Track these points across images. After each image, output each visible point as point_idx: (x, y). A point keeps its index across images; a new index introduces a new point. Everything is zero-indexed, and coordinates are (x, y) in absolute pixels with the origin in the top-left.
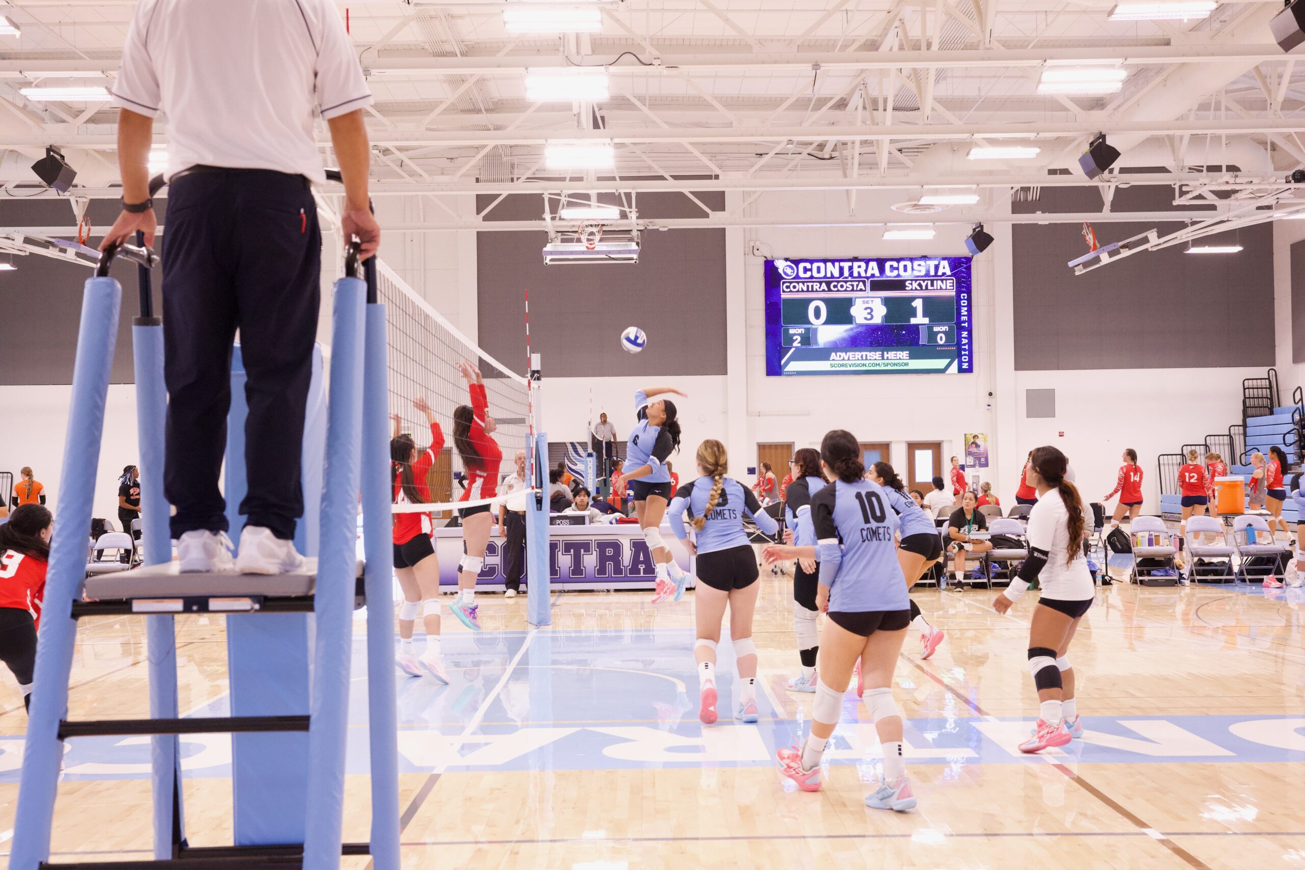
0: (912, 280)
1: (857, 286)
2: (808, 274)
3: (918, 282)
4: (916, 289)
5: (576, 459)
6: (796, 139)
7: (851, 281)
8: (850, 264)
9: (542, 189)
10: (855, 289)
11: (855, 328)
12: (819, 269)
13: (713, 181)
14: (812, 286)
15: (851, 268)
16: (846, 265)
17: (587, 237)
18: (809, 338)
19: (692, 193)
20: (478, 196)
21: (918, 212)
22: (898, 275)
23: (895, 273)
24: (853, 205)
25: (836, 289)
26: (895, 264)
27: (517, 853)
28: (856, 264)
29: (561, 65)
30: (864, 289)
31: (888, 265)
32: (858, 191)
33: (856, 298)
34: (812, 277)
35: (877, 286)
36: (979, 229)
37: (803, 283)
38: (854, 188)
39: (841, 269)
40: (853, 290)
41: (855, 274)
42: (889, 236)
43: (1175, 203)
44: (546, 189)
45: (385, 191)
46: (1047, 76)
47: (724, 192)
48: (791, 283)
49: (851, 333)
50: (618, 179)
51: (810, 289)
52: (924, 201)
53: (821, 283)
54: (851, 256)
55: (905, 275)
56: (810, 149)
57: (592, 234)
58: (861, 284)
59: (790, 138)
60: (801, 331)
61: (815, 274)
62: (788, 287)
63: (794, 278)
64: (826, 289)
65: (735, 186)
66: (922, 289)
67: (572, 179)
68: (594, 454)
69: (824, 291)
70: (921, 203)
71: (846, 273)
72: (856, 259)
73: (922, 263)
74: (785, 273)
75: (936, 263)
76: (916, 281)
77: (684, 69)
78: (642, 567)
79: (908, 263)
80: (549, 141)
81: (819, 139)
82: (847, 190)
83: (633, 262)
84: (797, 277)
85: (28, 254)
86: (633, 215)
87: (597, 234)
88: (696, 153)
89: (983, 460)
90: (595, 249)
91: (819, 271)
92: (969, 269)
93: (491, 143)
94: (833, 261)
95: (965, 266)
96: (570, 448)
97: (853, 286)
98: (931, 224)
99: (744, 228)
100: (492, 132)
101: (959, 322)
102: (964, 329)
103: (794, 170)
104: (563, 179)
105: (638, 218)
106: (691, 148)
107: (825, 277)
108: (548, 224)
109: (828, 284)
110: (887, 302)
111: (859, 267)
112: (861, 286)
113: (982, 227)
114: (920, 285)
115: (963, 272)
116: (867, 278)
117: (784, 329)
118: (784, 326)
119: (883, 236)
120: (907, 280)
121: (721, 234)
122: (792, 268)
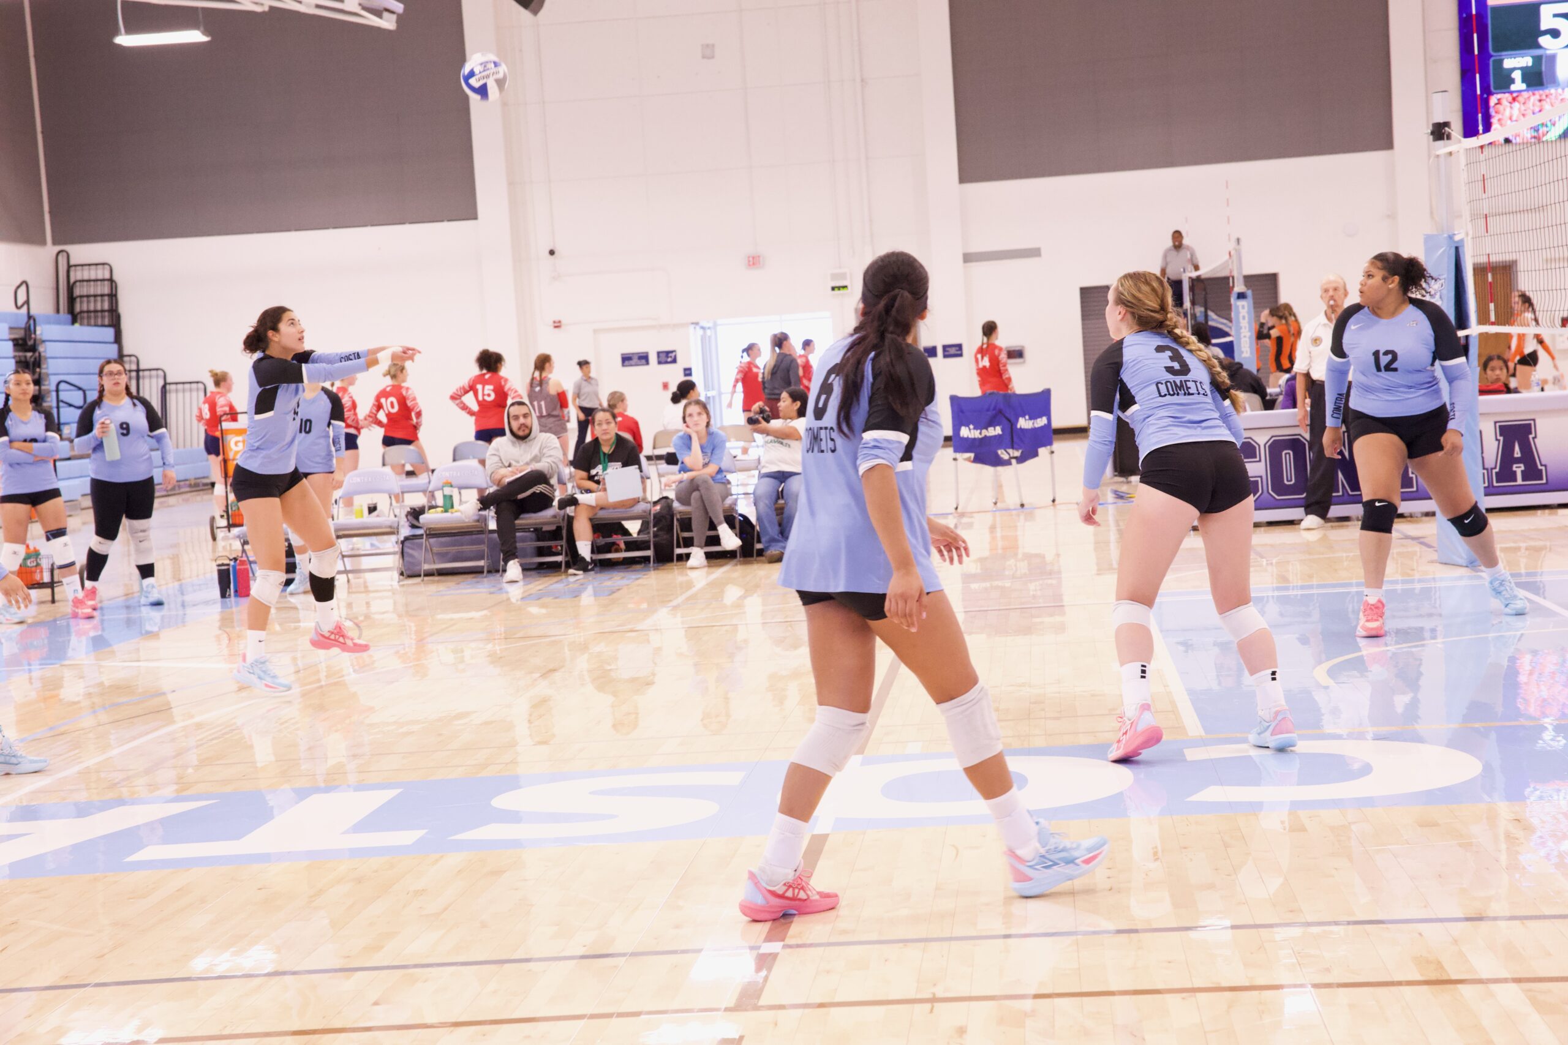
18: (1540, 72)
60: (1526, 61)
68: (1249, 293)
78: (1519, 469)
85: (266, 9)
117: (1495, 61)
118: (1495, 55)
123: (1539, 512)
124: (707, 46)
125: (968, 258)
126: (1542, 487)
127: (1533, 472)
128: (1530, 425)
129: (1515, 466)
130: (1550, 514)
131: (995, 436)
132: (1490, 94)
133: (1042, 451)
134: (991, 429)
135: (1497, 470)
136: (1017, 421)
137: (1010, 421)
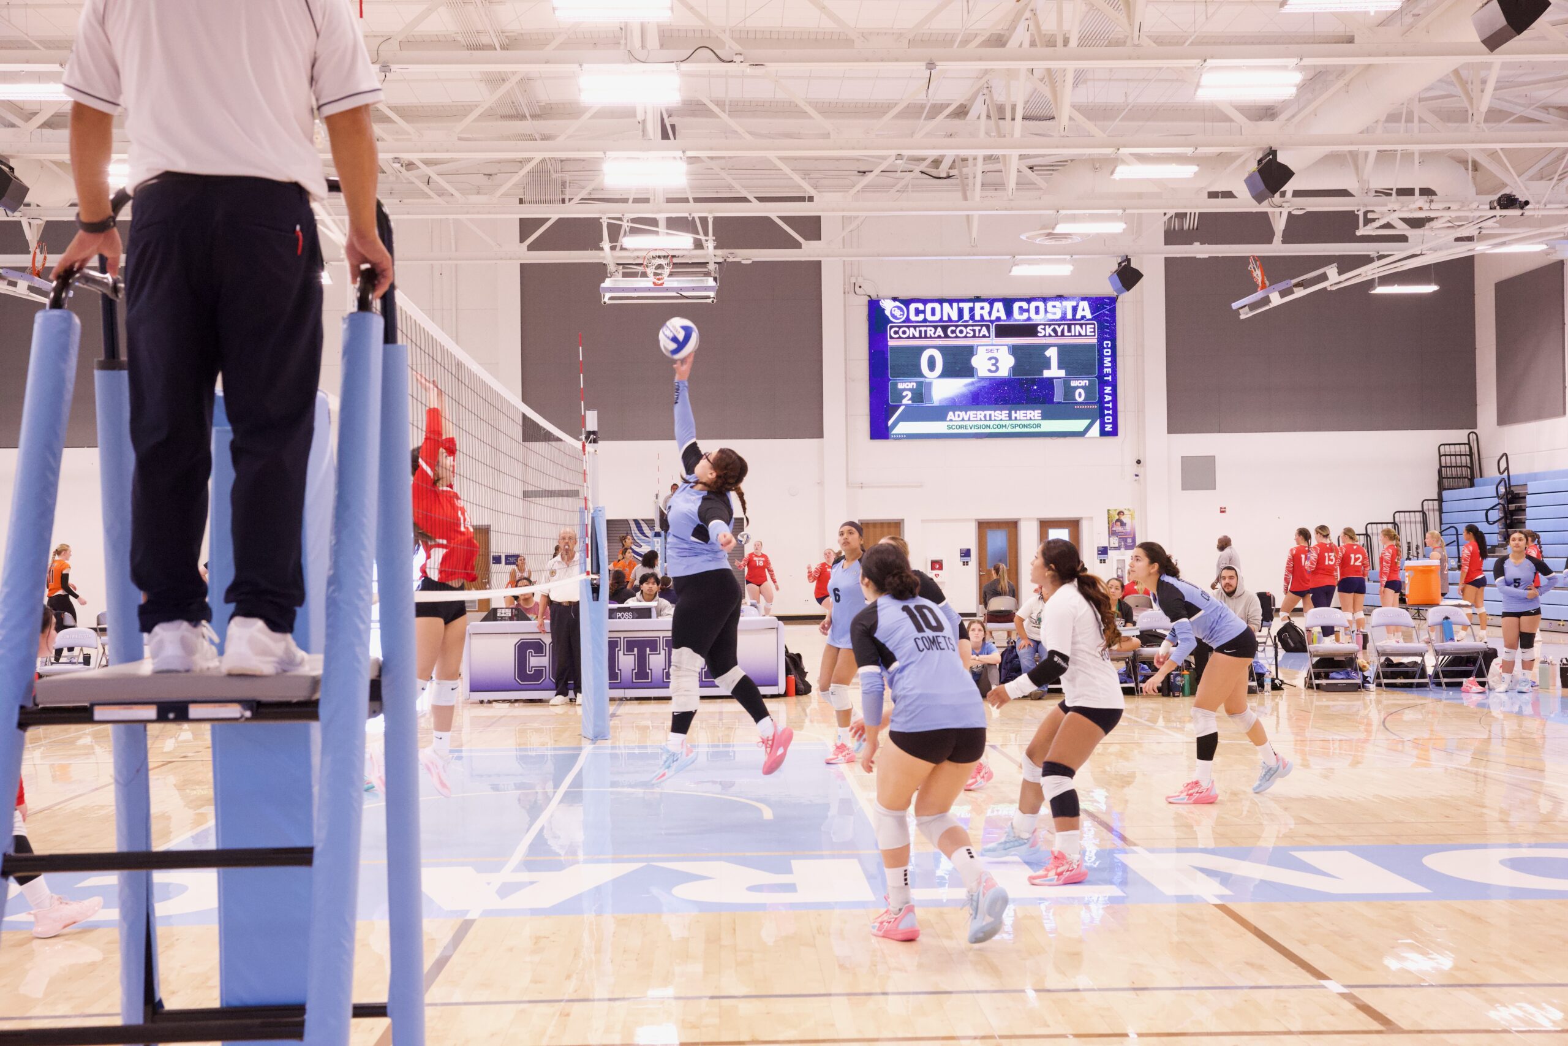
0: (1045, 325)
1: (980, 331)
2: (921, 317)
3: (1052, 327)
4: (1050, 336)
5: (640, 539)
6: (906, 153)
7: (973, 326)
8: (971, 304)
9: (600, 212)
10: (977, 335)
11: (976, 382)
12: (933, 310)
13: (806, 204)
14: (926, 331)
15: (972, 310)
16: (966, 306)
17: (653, 270)
18: (921, 394)
19: (780, 217)
20: (521, 220)
21: (1053, 242)
22: (1029, 319)
23: (1025, 315)
24: (974, 234)
25: (954, 335)
26: (1025, 305)
27: (568, 1015)
28: (978, 305)
29: (623, 62)
30: (987, 335)
31: (1016, 306)
32: (981, 216)
33: (978, 346)
34: (925, 320)
35: (1003, 331)
36: (1126, 263)
37: (915, 327)
38: (976, 213)
39: (961, 312)
40: (974, 336)
41: (978, 317)
42: (1017, 271)
43: (1359, 233)
44: (604, 213)
45: (408, 214)
46: (1207, 79)
47: (819, 218)
48: (900, 327)
49: (971, 388)
50: (691, 200)
51: (923, 335)
52: (1060, 229)
53: (936, 327)
54: (972, 294)
55: (1036, 319)
56: (923, 166)
57: (660, 267)
58: (984, 328)
59: (899, 152)
60: (912, 385)
61: (929, 317)
62: (896, 332)
63: (904, 322)
64: (943, 335)
65: (833, 210)
66: (1057, 335)
67: (636, 201)
69: (939, 337)
70: (1056, 231)
71: (966, 316)
72: (978, 299)
73: (1057, 304)
74: (893, 316)
75: (1074, 303)
76: (1050, 325)
77: (772, 67)
79: (1041, 304)
80: (609, 154)
81: (935, 153)
82: (968, 216)
83: (709, 301)
86: (710, 244)
87: (666, 267)
88: (787, 170)
89: (1129, 541)
90: (664, 286)
91: (933, 313)
92: (1113, 311)
93: (539, 156)
94: (951, 302)
95: (1109, 307)
96: (633, 526)
97: (974, 331)
98: (1068, 257)
99: (844, 261)
100: (539, 143)
101: (1101, 376)
102: (1107, 383)
103: (904, 191)
104: (625, 200)
105: (715, 248)
106: (780, 164)
107: (941, 320)
108: (606, 254)
109: (945, 329)
110: (1015, 350)
111: (982, 308)
112: (984, 331)
113: (1128, 260)
114: (1054, 330)
115: (1106, 315)
116: (992, 322)
117: (892, 383)
118: (892, 380)
119: (1010, 271)
120: (1039, 325)
121: (815, 267)
122: (902, 310)
125: (526, 495)
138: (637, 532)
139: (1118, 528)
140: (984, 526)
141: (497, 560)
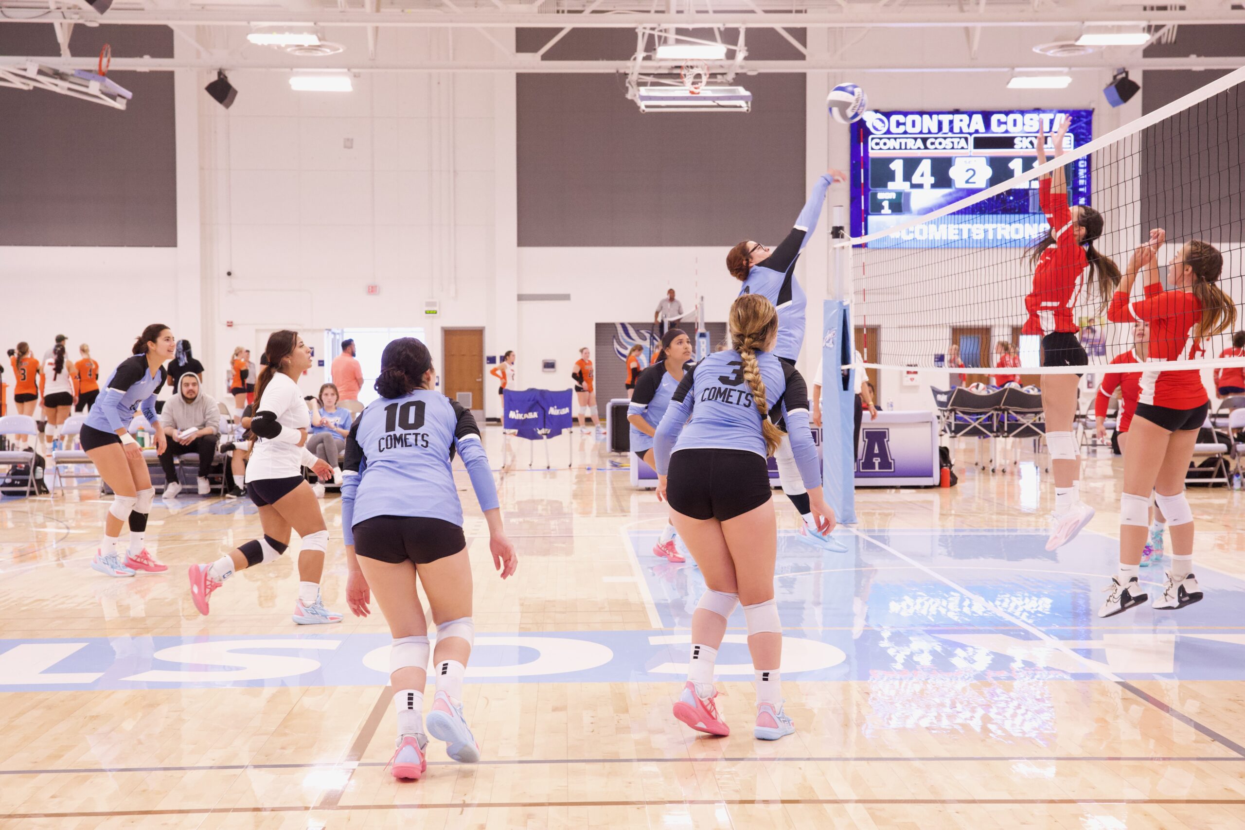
0: (1022, 137)
1: (958, 143)
2: (902, 129)
3: (1029, 139)
4: (1027, 148)
5: (628, 343)
7: (952, 138)
8: (950, 117)
9: (636, 22)
10: (955, 147)
11: (954, 193)
12: (914, 122)
14: (906, 143)
15: (951, 122)
16: (946, 118)
17: (691, 80)
18: (900, 204)
19: (786, 29)
21: (1065, 54)
22: (1007, 132)
23: (1003, 128)
24: (975, 47)
25: (933, 147)
26: (1002, 117)
28: (957, 117)
30: (965, 146)
31: (994, 119)
32: (983, 28)
33: (956, 157)
34: (905, 133)
35: (980, 143)
36: (1124, 75)
37: (895, 139)
38: (979, 25)
39: (940, 123)
40: (953, 148)
41: (956, 130)
42: (1017, 83)
44: (641, 22)
48: (881, 139)
49: (949, 198)
50: (711, 12)
51: (903, 147)
52: (1085, 40)
53: (916, 139)
55: (1013, 131)
57: (698, 76)
58: (963, 140)
60: (892, 195)
61: (910, 129)
62: (877, 144)
63: (885, 133)
64: (922, 147)
66: (1033, 148)
69: (919, 148)
70: (1078, 43)
71: (946, 127)
72: (957, 112)
73: (1035, 116)
74: (875, 128)
75: (1051, 116)
76: (1027, 137)
79: (1018, 116)
82: (967, 29)
83: (745, 109)
84: (888, 132)
86: (741, 55)
87: (703, 76)
89: (1100, 347)
90: (701, 95)
91: (914, 126)
92: (1089, 124)
94: (930, 114)
95: (1085, 120)
96: (620, 330)
97: (953, 143)
98: (1066, 70)
99: (828, 73)
101: (1076, 186)
102: (1082, 194)
104: (648, 12)
107: (921, 133)
108: (635, 66)
109: (924, 140)
110: (993, 162)
111: (961, 120)
112: (963, 142)
113: (1127, 73)
114: (1031, 143)
115: (1083, 128)
116: (971, 134)
117: (872, 193)
118: (873, 190)
119: (1008, 83)
120: (1014, 138)
121: (801, 78)
122: (883, 122)
123: (888, 490)
124: (348, 140)
125: (521, 298)
126: (891, 474)
127: (886, 463)
128: (885, 432)
129: (874, 459)
130: (896, 492)
131: (533, 419)
132: (868, 214)
133: (564, 431)
134: (530, 414)
135: (863, 461)
136: (549, 409)
137: (543, 408)
138: (624, 335)
139: (1091, 336)
140: (958, 333)
141: (492, 360)
